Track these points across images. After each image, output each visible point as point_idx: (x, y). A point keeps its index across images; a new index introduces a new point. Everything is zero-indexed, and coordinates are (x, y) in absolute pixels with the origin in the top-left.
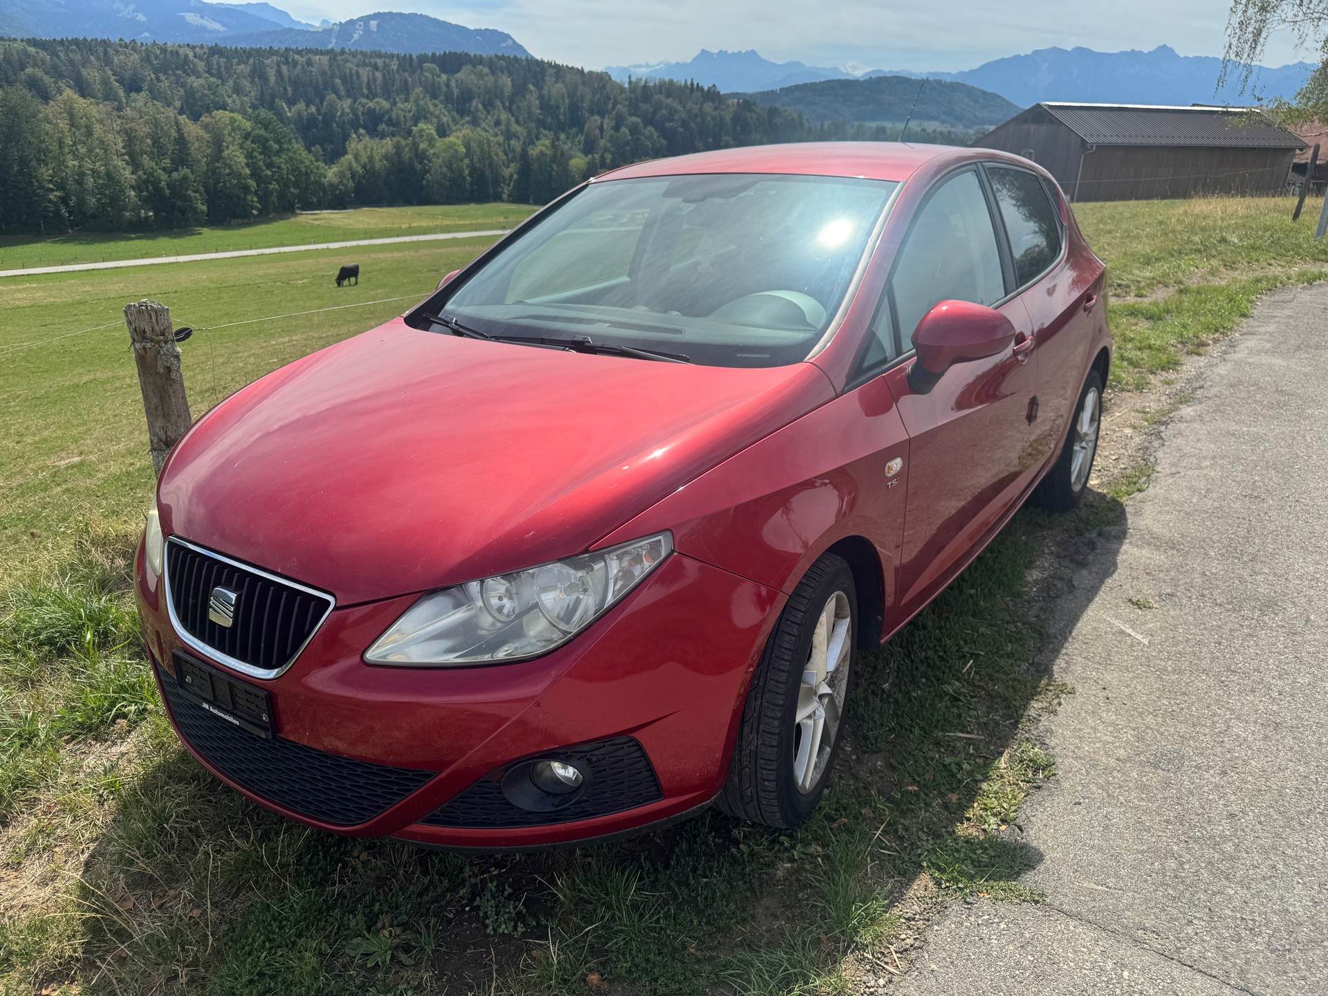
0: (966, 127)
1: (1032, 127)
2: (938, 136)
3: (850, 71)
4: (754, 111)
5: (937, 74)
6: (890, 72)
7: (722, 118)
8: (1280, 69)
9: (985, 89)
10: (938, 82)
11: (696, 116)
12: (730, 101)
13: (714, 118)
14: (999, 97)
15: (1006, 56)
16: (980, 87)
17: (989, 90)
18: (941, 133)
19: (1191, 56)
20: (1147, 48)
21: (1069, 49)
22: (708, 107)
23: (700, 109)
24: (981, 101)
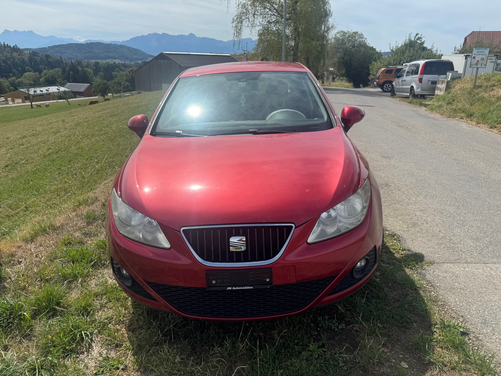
0: (130, 61)
1: (162, 61)
2: (121, 65)
3: (78, 40)
4: (39, 56)
5: (114, 41)
6: (95, 40)
7: (23, 60)
8: (227, 42)
9: (134, 47)
10: (116, 45)
11: (10, 58)
12: (26, 52)
13: (19, 59)
14: (140, 50)
15: (139, 36)
16: (132, 47)
17: (136, 48)
18: (122, 64)
19: (201, 37)
20: (187, 34)
21: (161, 34)
22: (15, 54)
23: (11, 55)
24: (134, 52)
